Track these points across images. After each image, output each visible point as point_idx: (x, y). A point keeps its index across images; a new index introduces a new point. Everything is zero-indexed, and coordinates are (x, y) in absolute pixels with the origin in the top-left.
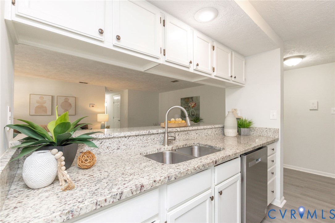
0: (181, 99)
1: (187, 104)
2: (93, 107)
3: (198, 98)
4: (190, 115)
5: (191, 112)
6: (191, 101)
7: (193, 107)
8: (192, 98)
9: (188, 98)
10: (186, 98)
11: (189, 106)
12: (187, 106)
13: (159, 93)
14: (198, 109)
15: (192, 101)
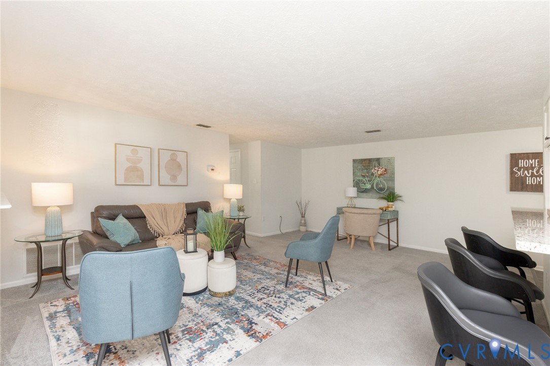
0: (354, 161)
1: (367, 169)
2: (213, 171)
3: (390, 161)
4: (375, 188)
5: (377, 184)
6: (377, 165)
7: (381, 174)
8: (378, 160)
9: (370, 160)
10: (365, 160)
11: (373, 174)
12: (368, 173)
13: (302, 150)
14: (392, 179)
15: (379, 164)
